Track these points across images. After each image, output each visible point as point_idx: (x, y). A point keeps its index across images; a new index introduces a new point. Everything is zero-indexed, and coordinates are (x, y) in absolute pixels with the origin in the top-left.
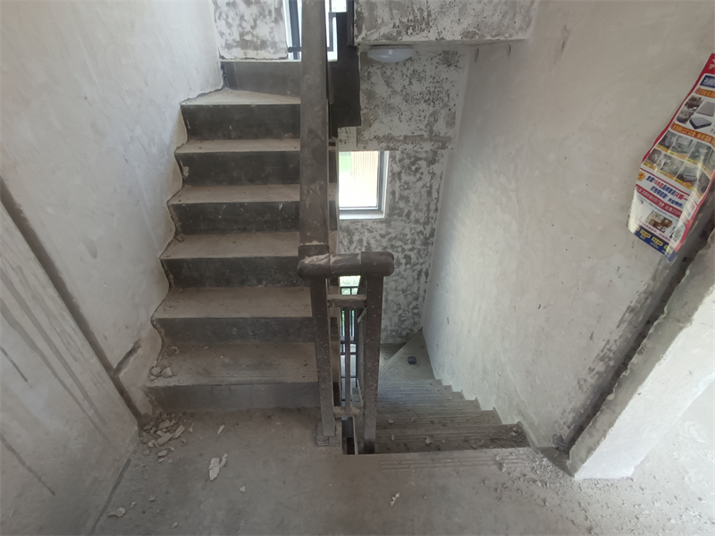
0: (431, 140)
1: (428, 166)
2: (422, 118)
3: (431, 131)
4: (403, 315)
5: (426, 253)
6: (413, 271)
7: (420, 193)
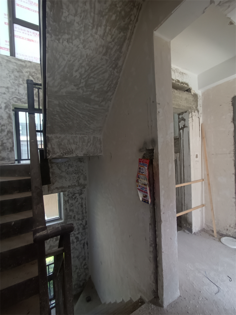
0: (79, 186)
1: (80, 196)
2: (74, 179)
3: (79, 183)
4: (79, 272)
5: (85, 233)
6: (81, 244)
7: (78, 206)
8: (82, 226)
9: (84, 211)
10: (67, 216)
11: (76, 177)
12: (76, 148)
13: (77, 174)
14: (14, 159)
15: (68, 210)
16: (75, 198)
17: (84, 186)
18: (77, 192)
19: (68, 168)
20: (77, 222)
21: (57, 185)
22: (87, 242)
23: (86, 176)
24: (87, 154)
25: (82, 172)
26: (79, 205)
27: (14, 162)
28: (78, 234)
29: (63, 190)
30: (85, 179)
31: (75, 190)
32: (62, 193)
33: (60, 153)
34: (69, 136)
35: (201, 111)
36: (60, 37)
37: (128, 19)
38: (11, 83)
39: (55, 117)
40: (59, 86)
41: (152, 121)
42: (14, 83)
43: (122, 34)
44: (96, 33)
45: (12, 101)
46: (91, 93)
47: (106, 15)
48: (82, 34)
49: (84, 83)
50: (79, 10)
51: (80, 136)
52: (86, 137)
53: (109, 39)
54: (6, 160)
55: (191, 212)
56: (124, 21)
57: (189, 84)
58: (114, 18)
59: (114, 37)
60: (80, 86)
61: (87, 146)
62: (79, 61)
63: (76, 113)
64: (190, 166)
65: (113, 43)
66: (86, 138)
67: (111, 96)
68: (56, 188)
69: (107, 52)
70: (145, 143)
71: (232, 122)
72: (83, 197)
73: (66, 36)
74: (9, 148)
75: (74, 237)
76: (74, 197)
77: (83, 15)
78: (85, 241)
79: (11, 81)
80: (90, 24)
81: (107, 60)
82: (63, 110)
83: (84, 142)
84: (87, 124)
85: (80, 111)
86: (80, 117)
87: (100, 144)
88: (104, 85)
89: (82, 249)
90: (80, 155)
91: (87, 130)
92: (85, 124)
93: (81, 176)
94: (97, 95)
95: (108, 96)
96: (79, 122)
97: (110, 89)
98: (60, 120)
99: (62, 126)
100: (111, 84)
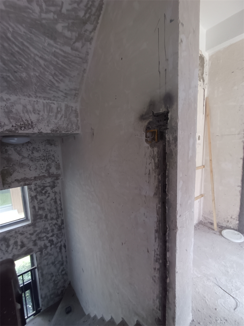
0: (50, 177)
1: (52, 189)
2: (43, 168)
3: (49, 173)
4: (56, 279)
5: (61, 234)
6: (57, 248)
7: (50, 203)
8: (57, 226)
9: (59, 209)
10: (36, 217)
11: (45, 166)
12: (38, 120)
13: (46, 161)
15: (37, 208)
16: (46, 192)
17: (57, 177)
18: (48, 185)
19: (33, 153)
20: (50, 222)
21: (17, 176)
22: (65, 244)
23: (59, 163)
24: (57, 131)
26: (52, 202)
28: (52, 236)
29: (27, 183)
30: (58, 167)
31: (45, 182)
32: (26, 187)
33: (11, 126)
34: (25, 99)
35: (206, 81)
41: (168, 60)
51: (45, 101)
52: (54, 104)
61: (56, 119)
63: (32, 55)
66: (54, 106)
67: (91, 32)
68: (16, 180)
70: (152, 104)
72: (56, 191)
75: (47, 240)
76: (44, 192)
78: (62, 243)
82: (6, 45)
83: (50, 110)
84: (55, 82)
85: (38, 54)
86: (40, 66)
87: (77, 116)
88: (78, 4)
89: (58, 253)
90: (46, 132)
91: (54, 91)
92: (50, 81)
93: (53, 164)
94: (67, 24)
95: (86, 31)
96: (39, 76)
97: (89, 17)
98: (4, 66)
99: (9, 79)
100: (91, 5)
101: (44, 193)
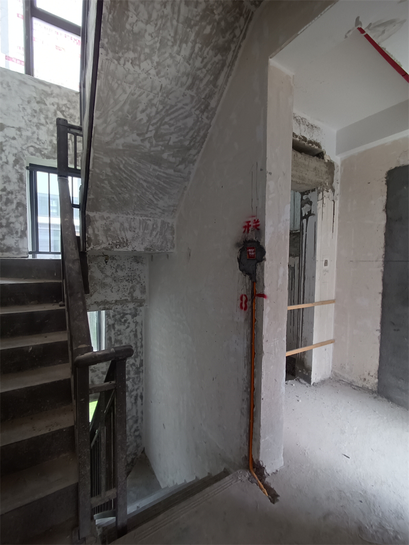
8: (134, 367)
9: (139, 344)
11: (129, 288)
12: (133, 238)
13: (131, 282)
14: (26, 250)
15: (113, 340)
16: (125, 321)
17: (141, 303)
18: (129, 312)
19: (116, 271)
21: (97, 297)
22: (141, 393)
23: (145, 286)
24: (150, 249)
25: (139, 279)
26: (132, 333)
27: (27, 256)
28: (128, 380)
29: (107, 306)
30: (143, 291)
31: (126, 308)
33: (108, 244)
34: (123, 217)
35: (337, 191)
36: (120, 54)
37: (231, 34)
38: (25, 121)
39: (102, 185)
40: (114, 133)
41: (258, 199)
42: (30, 121)
43: (219, 57)
44: (178, 53)
45: (26, 152)
46: (163, 148)
47: (195, 25)
48: (157, 53)
49: (154, 132)
50: (155, 15)
51: (141, 218)
52: (150, 220)
53: (198, 63)
54: (14, 252)
55: (311, 351)
56: (223, 37)
57: (322, 145)
58: (208, 30)
59: (205, 61)
60: (147, 136)
61: (151, 236)
62: (148, 96)
63: (138, 179)
64: (314, 277)
65: (204, 71)
66: (150, 223)
67: (194, 156)
68: (95, 302)
69: (193, 84)
71: (384, 210)
73: (131, 55)
74: (19, 231)
76: (123, 320)
77: (159, 22)
79: (26, 118)
80: (169, 38)
81: (192, 97)
82: (117, 173)
83: (146, 228)
84: (154, 200)
85: (143, 178)
86: (143, 187)
87: (173, 233)
88: (184, 136)
89: (132, 405)
90: (140, 250)
91: (151, 209)
92: (150, 199)
93: (137, 286)
94: (172, 153)
95: (189, 155)
96: (140, 195)
97: (194, 145)
98: (111, 190)
99: (113, 200)
100: (196, 136)
101: (123, 322)
